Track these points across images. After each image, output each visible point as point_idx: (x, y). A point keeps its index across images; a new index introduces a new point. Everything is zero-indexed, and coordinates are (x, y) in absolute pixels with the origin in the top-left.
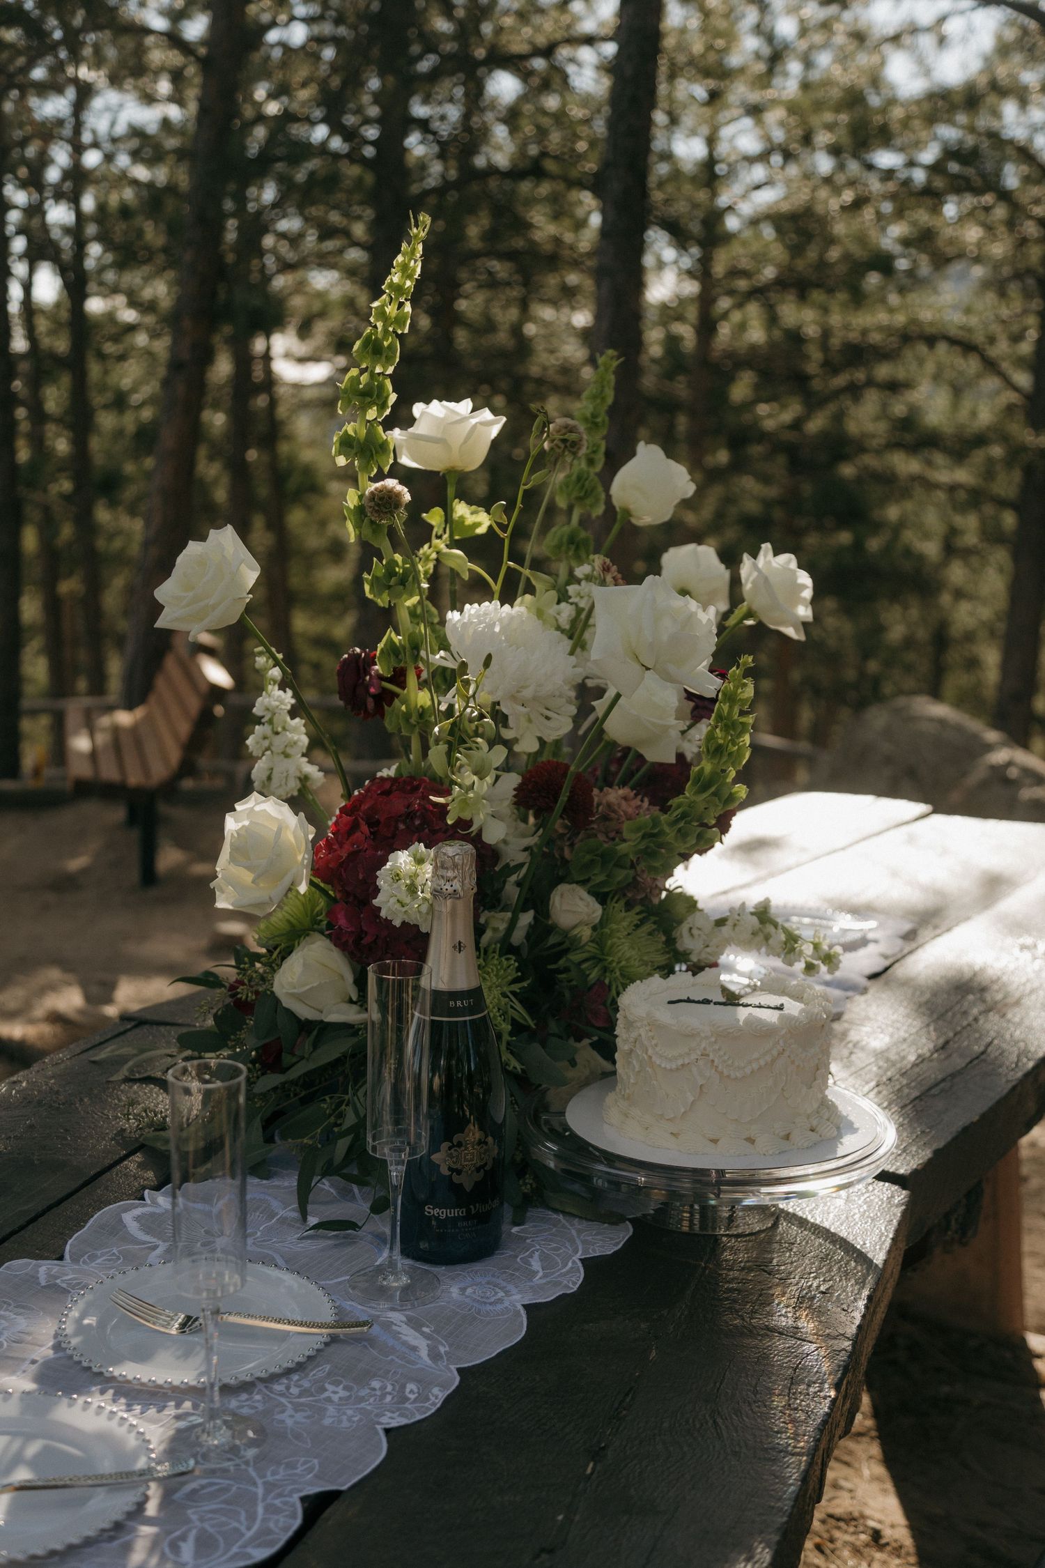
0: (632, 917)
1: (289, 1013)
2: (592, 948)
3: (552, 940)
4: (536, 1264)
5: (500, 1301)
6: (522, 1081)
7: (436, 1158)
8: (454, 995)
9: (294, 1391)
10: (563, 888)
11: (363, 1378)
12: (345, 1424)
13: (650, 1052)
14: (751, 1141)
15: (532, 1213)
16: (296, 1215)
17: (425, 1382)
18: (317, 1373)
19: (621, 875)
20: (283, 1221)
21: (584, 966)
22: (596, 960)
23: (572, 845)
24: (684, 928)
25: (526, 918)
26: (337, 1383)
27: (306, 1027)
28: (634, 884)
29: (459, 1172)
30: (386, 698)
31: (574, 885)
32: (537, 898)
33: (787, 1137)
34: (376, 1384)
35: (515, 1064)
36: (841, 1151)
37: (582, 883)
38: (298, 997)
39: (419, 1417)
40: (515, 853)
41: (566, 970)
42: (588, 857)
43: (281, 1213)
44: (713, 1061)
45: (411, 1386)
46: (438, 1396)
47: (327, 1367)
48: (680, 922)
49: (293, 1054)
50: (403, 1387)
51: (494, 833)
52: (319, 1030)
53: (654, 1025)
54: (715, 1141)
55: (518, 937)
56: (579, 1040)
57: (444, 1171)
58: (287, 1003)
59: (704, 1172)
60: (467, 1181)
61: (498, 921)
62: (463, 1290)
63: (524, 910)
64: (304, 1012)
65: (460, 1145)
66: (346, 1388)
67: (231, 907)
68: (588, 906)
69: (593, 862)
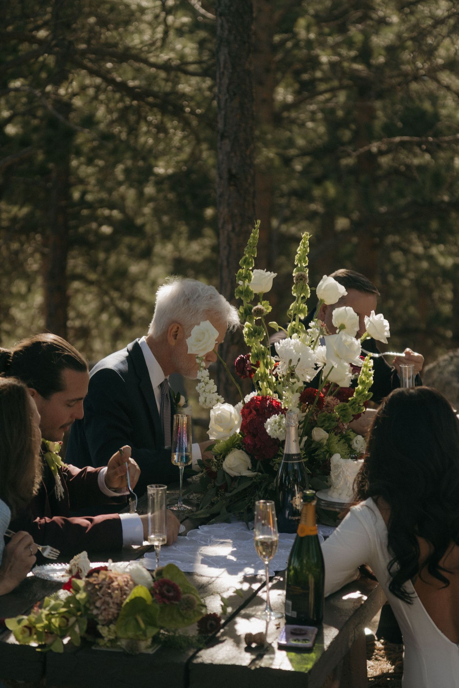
0: (338, 437)
1: (229, 475)
2: (326, 448)
3: (313, 446)
10: (315, 429)
19: (334, 424)
21: (325, 453)
22: (328, 451)
23: (317, 416)
24: (354, 441)
25: (305, 438)
27: (234, 479)
28: (338, 427)
30: (253, 370)
31: (319, 428)
32: (308, 431)
37: (322, 427)
38: (231, 469)
40: (301, 418)
41: (318, 455)
42: (323, 418)
49: (232, 487)
52: (240, 478)
55: (302, 445)
56: (327, 475)
58: (228, 471)
67: (215, 439)
68: (324, 433)
69: (325, 420)
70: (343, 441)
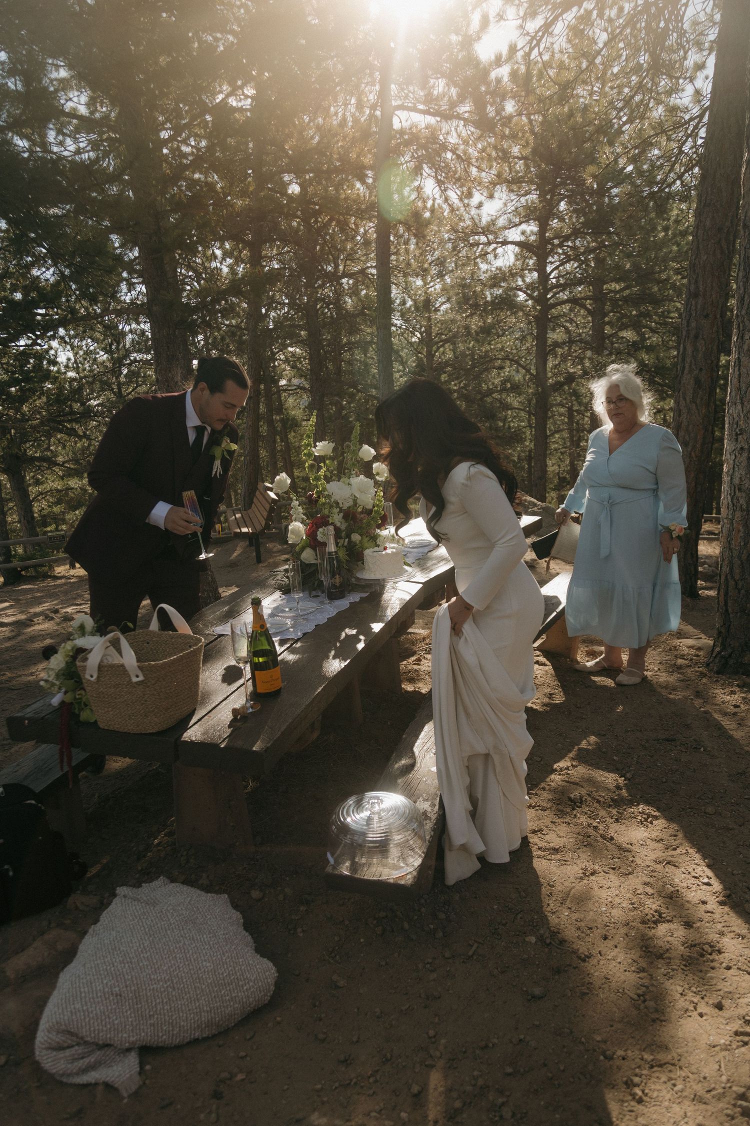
0: (368, 538)
2: (360, 545)
4: (351, 598)
5: (345, 603)
6: (349, 570)
8: (333, 553)
10: (353, 534)
13: (370, 562)
15: (350, 591)
21: (359, 549)
22: (361, 547)
23: (354, 525)
25: (347, 540)
27: (307, 565)
28: (367, 532)
29: (337, 583)
30: (317, 501)
31: (356, 533)
32: (348, 536)
38: (305, 559)
40: (343, 527)
41: (356, 550)
42: (358, 527)
48: (377, 537)
51: (338, 524)
52: (310, 565)
53: (370, 557)
55: (346, 544)
56: (358, 562)
58: (304, 561)
60: (338, 585)
61: (341, 542)
62: (338, 602)
64: (307, 562)
65: (336, 578)
67: (292, 543)
68: (358, 536)
70: (372, 538)
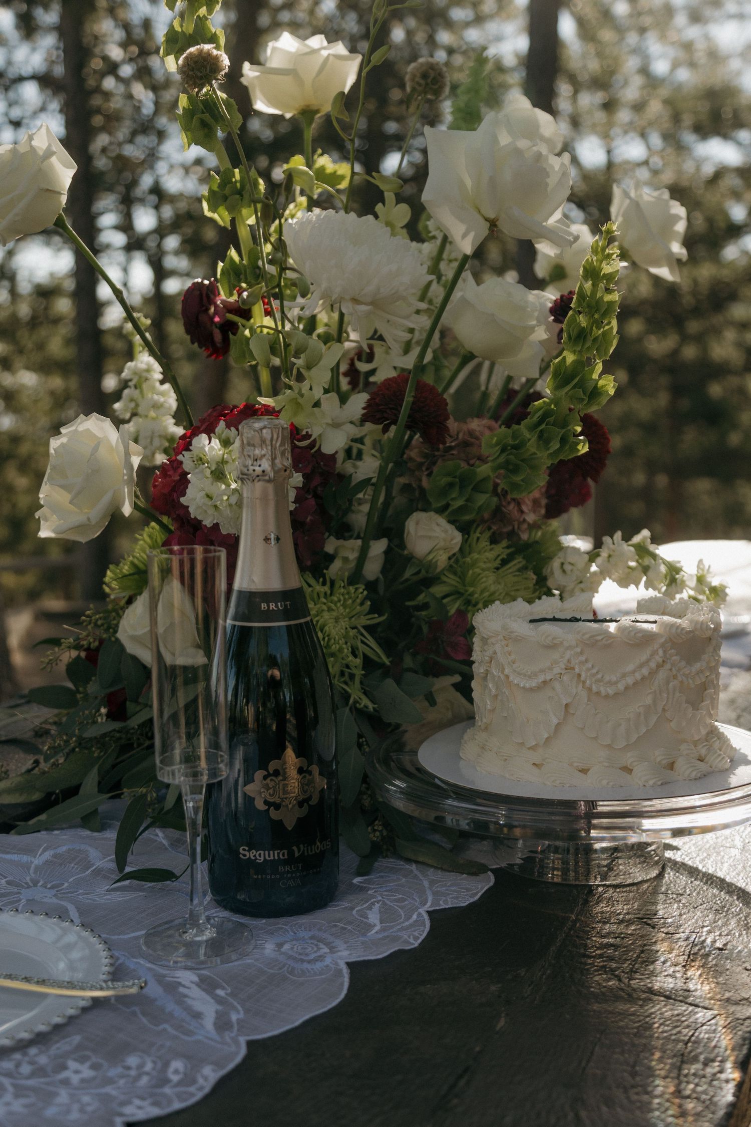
0: (498, 551)
1: (135, 659)
2: (451, 580)
3: (409, 571)
4: (374, 917)
5: (321, 958)
6: (373, 720)
7: (251, 789)
8: (266, 596)
9: (26, 1069)
10: (416, 516)
11: (117, 1054)
12: (75, 1115)
13: (507, 671)
14: (628, 770)
15: (382, 863)
16: (113, 865)
17: (195, 1060)
18: (61, 1046)
19: (482, 499)
20: (98, 872)
21: (445, 601)
22: (457, 594)
23: (429, 475)
24: (556, 564)
25: (379, 547)
26: (82, 1060)
29: (277, 807)
31: (432, 514)
33: (671, 766)
34: (132, 1061)
35: (365, 702)
36: (734, 780)
37: (441, 511)
38: (138, 640)
39: (177, 1106)
41: (425, 606)
42: (449, 479)
43: (99, 864)
44: (579, 675)
45: (177, 1065)
46: (209, 1076)
47: (77, 1039)
48: (550, 558)
49: (136, 701)
50: (166, 1065)
51: (334, 442)
53: (512, 638)
54: (584, 771)
55: (373, 569)
56: (437, 675)
57: (260, 805)
58: (131, 648)
59: (571, 804)
60: (290, 818)
62: (280, 945)
63: (377, 538)
65: (276, 773)
66: (94, 1067)
67: (52, 535)
68: (446, 531)
69: (451, 485)
70: (519, 562)
